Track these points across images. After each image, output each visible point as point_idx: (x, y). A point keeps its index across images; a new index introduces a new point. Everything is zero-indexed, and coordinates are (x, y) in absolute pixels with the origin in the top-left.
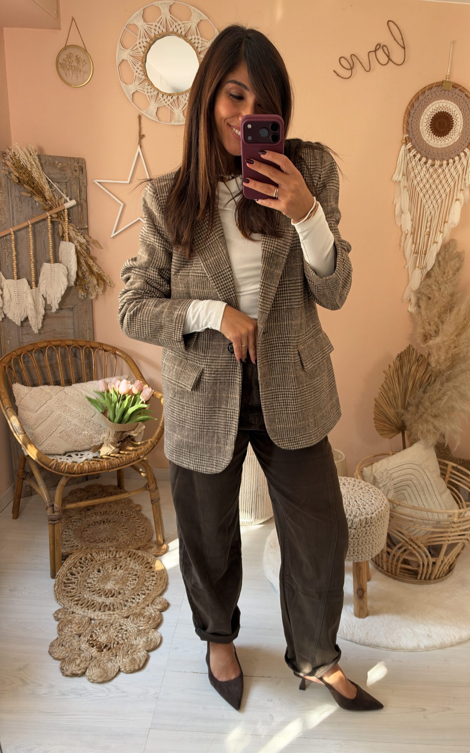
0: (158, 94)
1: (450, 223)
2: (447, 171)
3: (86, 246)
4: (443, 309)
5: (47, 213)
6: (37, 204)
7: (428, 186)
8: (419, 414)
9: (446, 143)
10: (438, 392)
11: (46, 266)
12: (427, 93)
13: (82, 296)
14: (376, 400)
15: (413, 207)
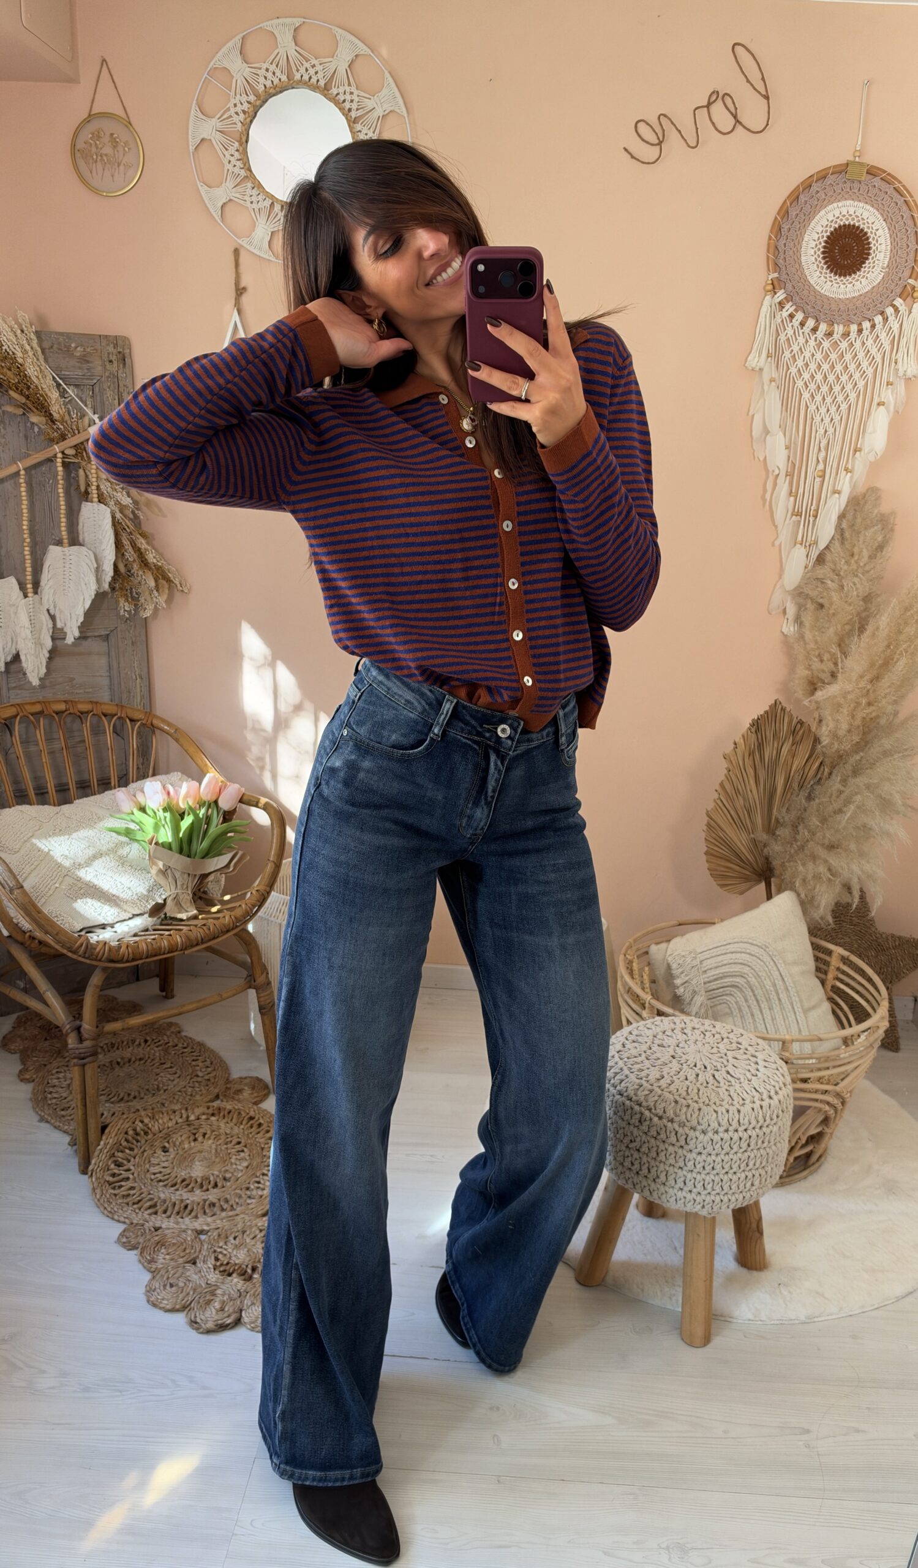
0: (272, 203)
1: (866, 451)
2: (858, 344)
3: (133, 512)
4: (847, 627)
5: (56, 447)
6: (36, 430)
7: (819, 377)
8: (799, 843)
9: (855, 288)
10: (838, 797)
11: (54, 551)
12: (815, 187)
13: (125, 611)
14: (708, 816)
15: (789, 420)
